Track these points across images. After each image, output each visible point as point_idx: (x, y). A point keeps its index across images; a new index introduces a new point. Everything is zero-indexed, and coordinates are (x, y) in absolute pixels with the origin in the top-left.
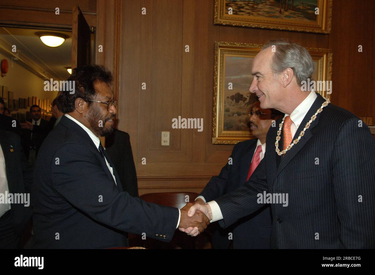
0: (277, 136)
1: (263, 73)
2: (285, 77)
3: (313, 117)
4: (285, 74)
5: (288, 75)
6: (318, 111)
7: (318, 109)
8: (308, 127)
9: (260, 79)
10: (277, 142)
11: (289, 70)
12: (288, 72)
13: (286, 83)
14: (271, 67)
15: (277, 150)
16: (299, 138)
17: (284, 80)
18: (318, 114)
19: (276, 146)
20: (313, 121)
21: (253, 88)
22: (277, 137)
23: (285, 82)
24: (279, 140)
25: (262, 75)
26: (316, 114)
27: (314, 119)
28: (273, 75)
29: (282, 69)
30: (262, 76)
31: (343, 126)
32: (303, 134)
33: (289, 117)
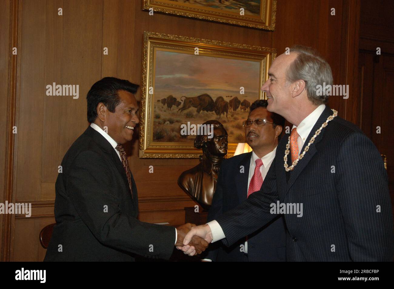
0: (287, 149)
2: (296, 87)
3: (317, 131)
4: (297, 85)
5: (300, 86)
6: (323, 126)
7: (323, 123)
8: (313, 142)
10: (286, 156)
11: (302, 83)
12: (300, 84)
13: (295, 94)
15: (286, 165)
16: (304, 153)
17: (294, 90)
18: (323, 128)
19: (285, 160)
20: (317, 136)
21: (265, 88)
22: (286, 151)
23: (295, 92)
24: (288, 154)
26: (321, 128)
27: (319, 133)
32: (307, 149)
33: (295, 129)
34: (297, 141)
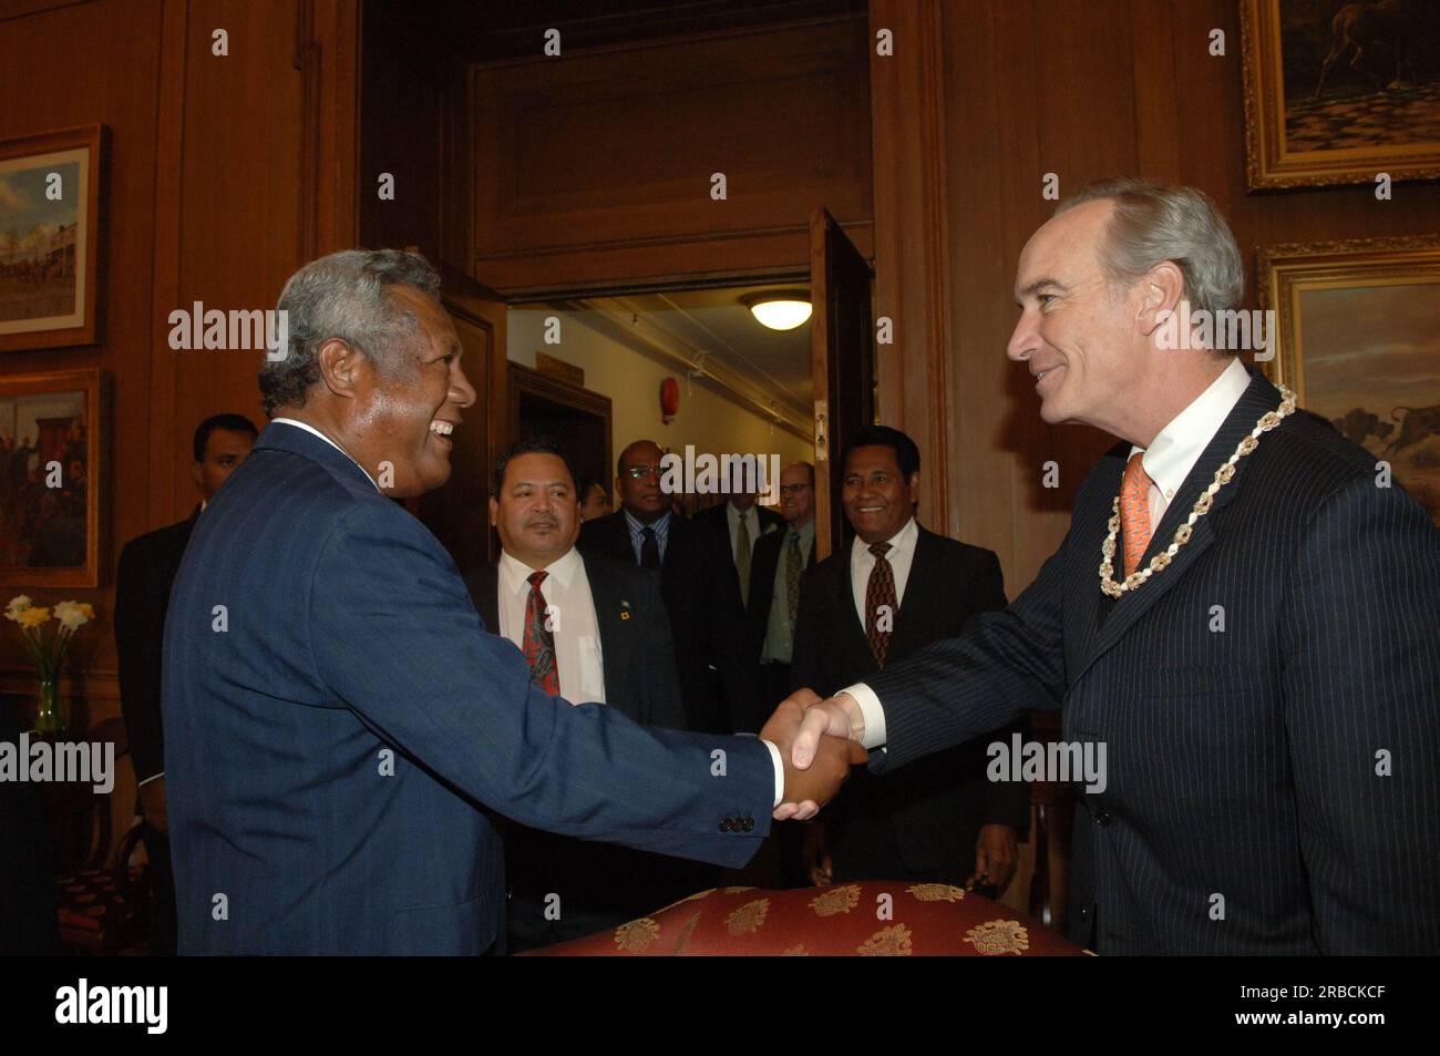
1: (1064, 281)
3: (1222, 470)
4: (1153, 287)
5: (1164, 290)
6: (1243, 448)
7: (1242, 440)
8: (1206, 508)
9: (1052, 306)
10: (1112, 537)
11: (1169, 271)
12: (1161, 278)
14: (1097, 258)
16: (1173, 548)
17: (1144, 307)
18: (1241, 457)
20: (1221, 486)
21: (1024, 343)
25: (1065, 289)
26: (1234, 458)
27: (1228, 477)
28: (1107, 286)
29: (1140, 269)
30: (1061, 293)
31: (1320, 509)
32: (1185, 535)
33: (1140, 455)
34: (1146, 500)
